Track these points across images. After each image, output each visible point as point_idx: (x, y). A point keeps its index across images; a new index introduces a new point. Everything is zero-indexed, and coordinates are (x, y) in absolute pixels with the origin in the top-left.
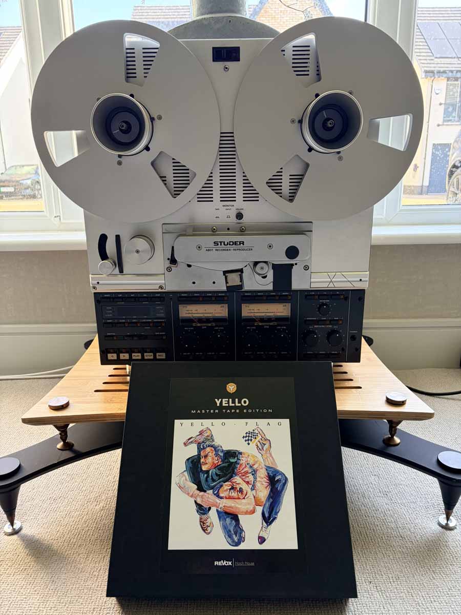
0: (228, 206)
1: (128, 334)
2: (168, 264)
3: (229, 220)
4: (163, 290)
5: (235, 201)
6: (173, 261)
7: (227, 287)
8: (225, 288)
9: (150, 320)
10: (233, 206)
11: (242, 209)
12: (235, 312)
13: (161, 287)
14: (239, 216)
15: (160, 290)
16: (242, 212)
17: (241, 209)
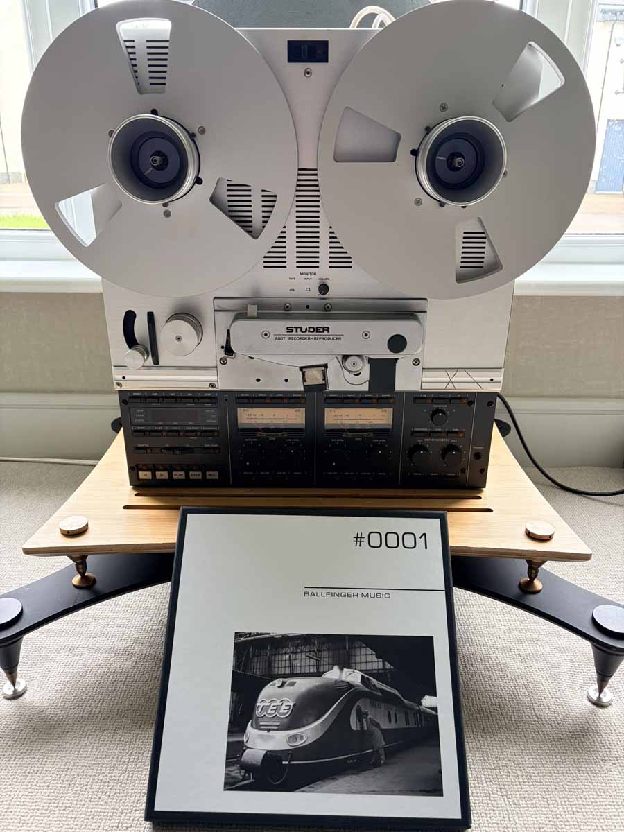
0: (307, 274)
1: (167, 445)
2: (221, 354)
3: (309, 294)
4: (215, 389)
5: (318, 267)
6: (228, 350)
7: (304, 386)
8: (302, 389)
9: (197, 428)
10: (315, 274)
11: (328, 279)
12: (315, 419)
13: (212, 385)
14: (324, 288)
15: (210, 389)
16: (328, 283)
17: (326, 279)
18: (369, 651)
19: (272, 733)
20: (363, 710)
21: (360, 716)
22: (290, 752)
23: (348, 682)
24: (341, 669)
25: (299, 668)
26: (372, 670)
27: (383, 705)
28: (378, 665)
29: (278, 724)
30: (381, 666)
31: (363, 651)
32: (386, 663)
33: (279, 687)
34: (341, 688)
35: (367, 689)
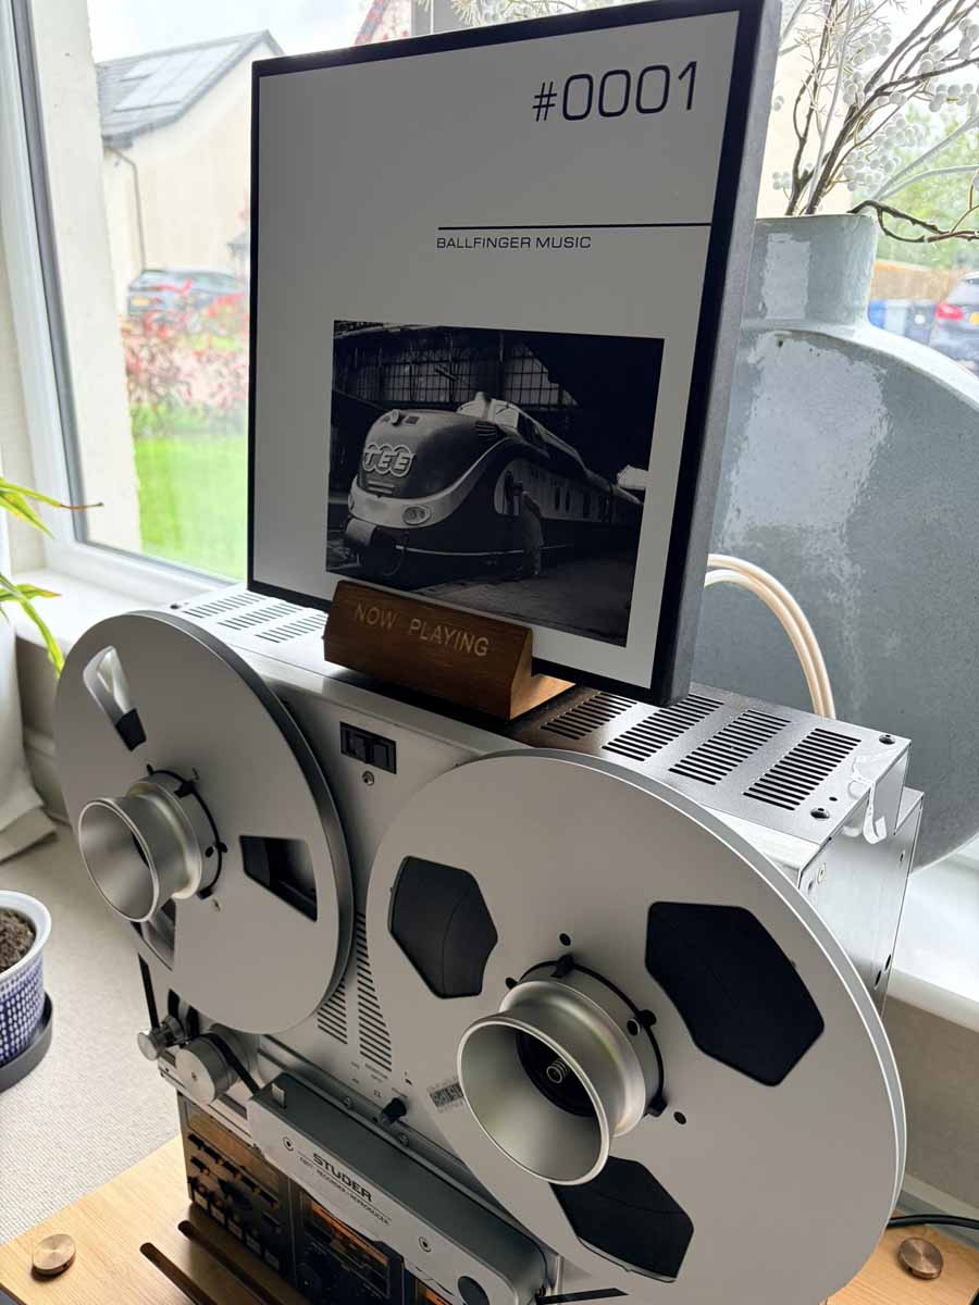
18: (537, 366)
19: (384, 500)
20: (516, 480)
21: (511, 489)
22: (407, 533)
23: (496, 426)
24: (488, 400)
25: (423, 393)
26: (540, 405)
27: (548, 475)
28: (549, 396)
29: (392, 486)
30: (554, 400)
31: (528, 366)
32: (566, 394)
33: (395, 424)
34: (485, 434)
35: (526, 443)
